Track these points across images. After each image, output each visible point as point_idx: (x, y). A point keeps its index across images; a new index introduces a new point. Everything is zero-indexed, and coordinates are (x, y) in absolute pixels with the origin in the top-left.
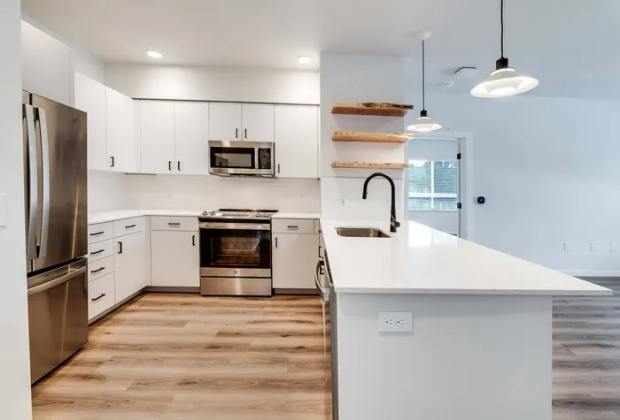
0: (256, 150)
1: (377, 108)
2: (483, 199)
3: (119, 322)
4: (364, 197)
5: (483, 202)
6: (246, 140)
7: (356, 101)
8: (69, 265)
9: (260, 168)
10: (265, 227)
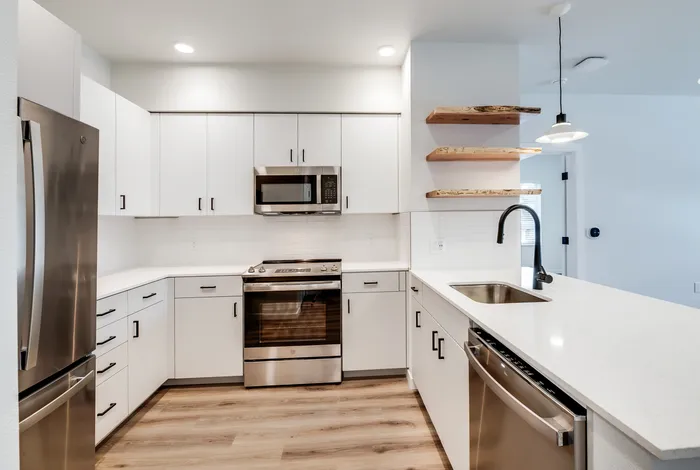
0: (319, 178)
1: (495, 112)
2: (598, 230)
3: (135, 443)
4: (500, 240)
5: (597, 235)
6: (304, 165)
7: (464, 105)
8: (69, 373)
9: (323, 202)
10: (334, 285)
